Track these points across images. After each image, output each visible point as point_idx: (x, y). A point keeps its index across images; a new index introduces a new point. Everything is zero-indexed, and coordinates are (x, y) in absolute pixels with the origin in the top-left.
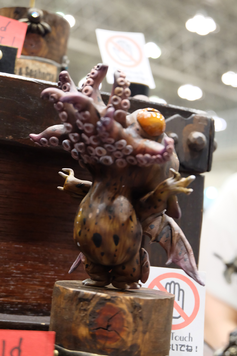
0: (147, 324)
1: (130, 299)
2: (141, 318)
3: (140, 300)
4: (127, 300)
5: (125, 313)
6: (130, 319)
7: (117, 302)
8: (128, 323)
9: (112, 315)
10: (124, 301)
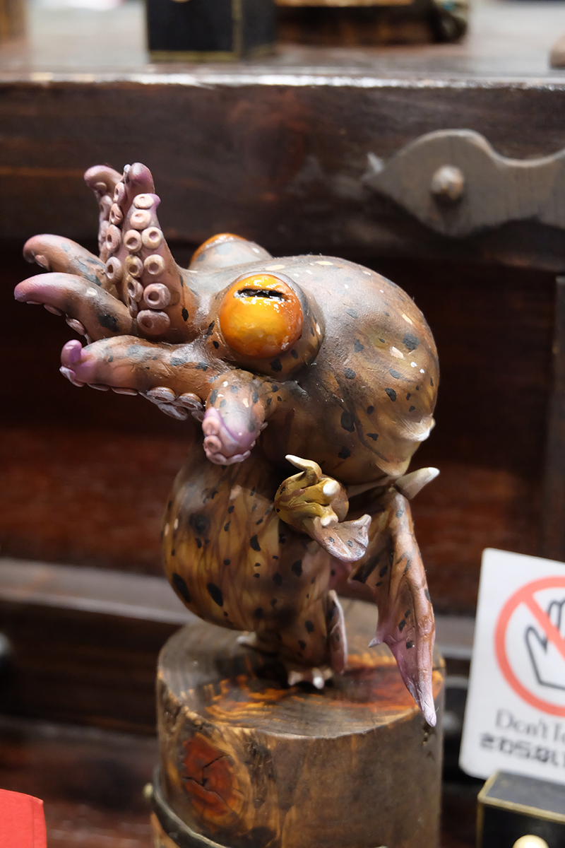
0: (291, 790)
1: (243, 734)
2: (272, 777)
3: (266, 737)
4: (234, 736)
5: (231, 763)
6: (244, 775)
7: (214, 737)
8: (241, 783)
9: (208, 760)
10: (226, 737)
